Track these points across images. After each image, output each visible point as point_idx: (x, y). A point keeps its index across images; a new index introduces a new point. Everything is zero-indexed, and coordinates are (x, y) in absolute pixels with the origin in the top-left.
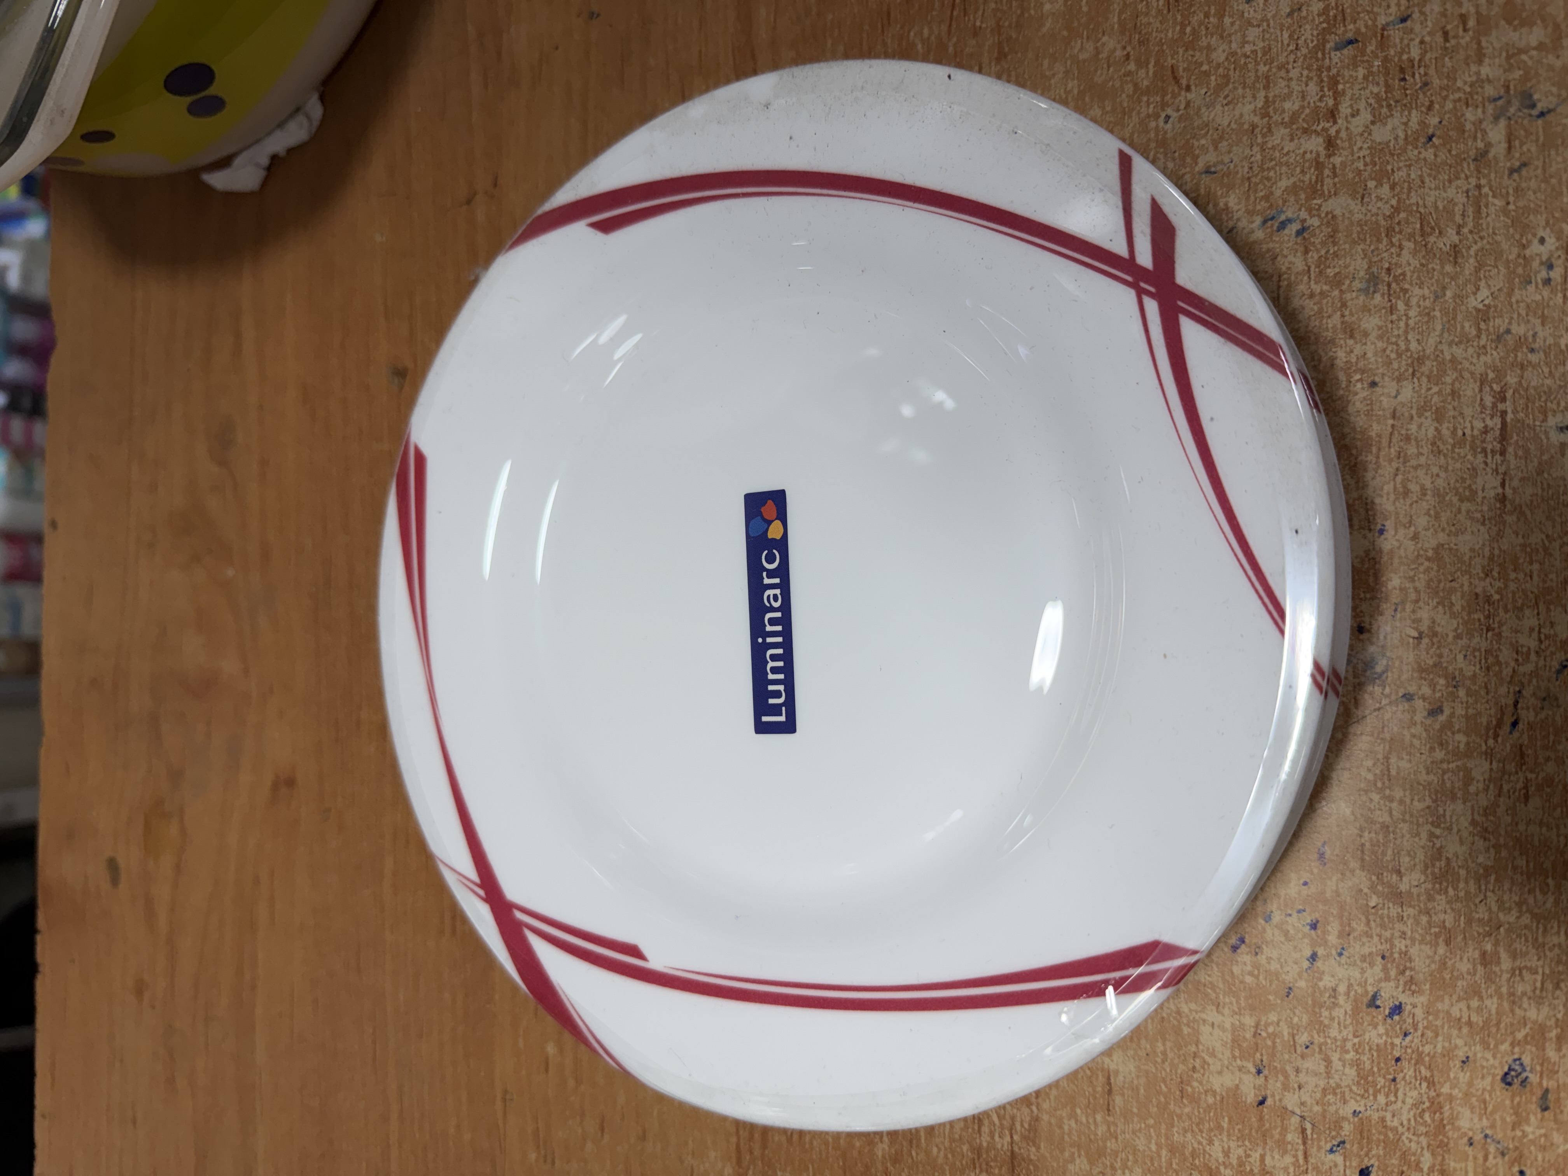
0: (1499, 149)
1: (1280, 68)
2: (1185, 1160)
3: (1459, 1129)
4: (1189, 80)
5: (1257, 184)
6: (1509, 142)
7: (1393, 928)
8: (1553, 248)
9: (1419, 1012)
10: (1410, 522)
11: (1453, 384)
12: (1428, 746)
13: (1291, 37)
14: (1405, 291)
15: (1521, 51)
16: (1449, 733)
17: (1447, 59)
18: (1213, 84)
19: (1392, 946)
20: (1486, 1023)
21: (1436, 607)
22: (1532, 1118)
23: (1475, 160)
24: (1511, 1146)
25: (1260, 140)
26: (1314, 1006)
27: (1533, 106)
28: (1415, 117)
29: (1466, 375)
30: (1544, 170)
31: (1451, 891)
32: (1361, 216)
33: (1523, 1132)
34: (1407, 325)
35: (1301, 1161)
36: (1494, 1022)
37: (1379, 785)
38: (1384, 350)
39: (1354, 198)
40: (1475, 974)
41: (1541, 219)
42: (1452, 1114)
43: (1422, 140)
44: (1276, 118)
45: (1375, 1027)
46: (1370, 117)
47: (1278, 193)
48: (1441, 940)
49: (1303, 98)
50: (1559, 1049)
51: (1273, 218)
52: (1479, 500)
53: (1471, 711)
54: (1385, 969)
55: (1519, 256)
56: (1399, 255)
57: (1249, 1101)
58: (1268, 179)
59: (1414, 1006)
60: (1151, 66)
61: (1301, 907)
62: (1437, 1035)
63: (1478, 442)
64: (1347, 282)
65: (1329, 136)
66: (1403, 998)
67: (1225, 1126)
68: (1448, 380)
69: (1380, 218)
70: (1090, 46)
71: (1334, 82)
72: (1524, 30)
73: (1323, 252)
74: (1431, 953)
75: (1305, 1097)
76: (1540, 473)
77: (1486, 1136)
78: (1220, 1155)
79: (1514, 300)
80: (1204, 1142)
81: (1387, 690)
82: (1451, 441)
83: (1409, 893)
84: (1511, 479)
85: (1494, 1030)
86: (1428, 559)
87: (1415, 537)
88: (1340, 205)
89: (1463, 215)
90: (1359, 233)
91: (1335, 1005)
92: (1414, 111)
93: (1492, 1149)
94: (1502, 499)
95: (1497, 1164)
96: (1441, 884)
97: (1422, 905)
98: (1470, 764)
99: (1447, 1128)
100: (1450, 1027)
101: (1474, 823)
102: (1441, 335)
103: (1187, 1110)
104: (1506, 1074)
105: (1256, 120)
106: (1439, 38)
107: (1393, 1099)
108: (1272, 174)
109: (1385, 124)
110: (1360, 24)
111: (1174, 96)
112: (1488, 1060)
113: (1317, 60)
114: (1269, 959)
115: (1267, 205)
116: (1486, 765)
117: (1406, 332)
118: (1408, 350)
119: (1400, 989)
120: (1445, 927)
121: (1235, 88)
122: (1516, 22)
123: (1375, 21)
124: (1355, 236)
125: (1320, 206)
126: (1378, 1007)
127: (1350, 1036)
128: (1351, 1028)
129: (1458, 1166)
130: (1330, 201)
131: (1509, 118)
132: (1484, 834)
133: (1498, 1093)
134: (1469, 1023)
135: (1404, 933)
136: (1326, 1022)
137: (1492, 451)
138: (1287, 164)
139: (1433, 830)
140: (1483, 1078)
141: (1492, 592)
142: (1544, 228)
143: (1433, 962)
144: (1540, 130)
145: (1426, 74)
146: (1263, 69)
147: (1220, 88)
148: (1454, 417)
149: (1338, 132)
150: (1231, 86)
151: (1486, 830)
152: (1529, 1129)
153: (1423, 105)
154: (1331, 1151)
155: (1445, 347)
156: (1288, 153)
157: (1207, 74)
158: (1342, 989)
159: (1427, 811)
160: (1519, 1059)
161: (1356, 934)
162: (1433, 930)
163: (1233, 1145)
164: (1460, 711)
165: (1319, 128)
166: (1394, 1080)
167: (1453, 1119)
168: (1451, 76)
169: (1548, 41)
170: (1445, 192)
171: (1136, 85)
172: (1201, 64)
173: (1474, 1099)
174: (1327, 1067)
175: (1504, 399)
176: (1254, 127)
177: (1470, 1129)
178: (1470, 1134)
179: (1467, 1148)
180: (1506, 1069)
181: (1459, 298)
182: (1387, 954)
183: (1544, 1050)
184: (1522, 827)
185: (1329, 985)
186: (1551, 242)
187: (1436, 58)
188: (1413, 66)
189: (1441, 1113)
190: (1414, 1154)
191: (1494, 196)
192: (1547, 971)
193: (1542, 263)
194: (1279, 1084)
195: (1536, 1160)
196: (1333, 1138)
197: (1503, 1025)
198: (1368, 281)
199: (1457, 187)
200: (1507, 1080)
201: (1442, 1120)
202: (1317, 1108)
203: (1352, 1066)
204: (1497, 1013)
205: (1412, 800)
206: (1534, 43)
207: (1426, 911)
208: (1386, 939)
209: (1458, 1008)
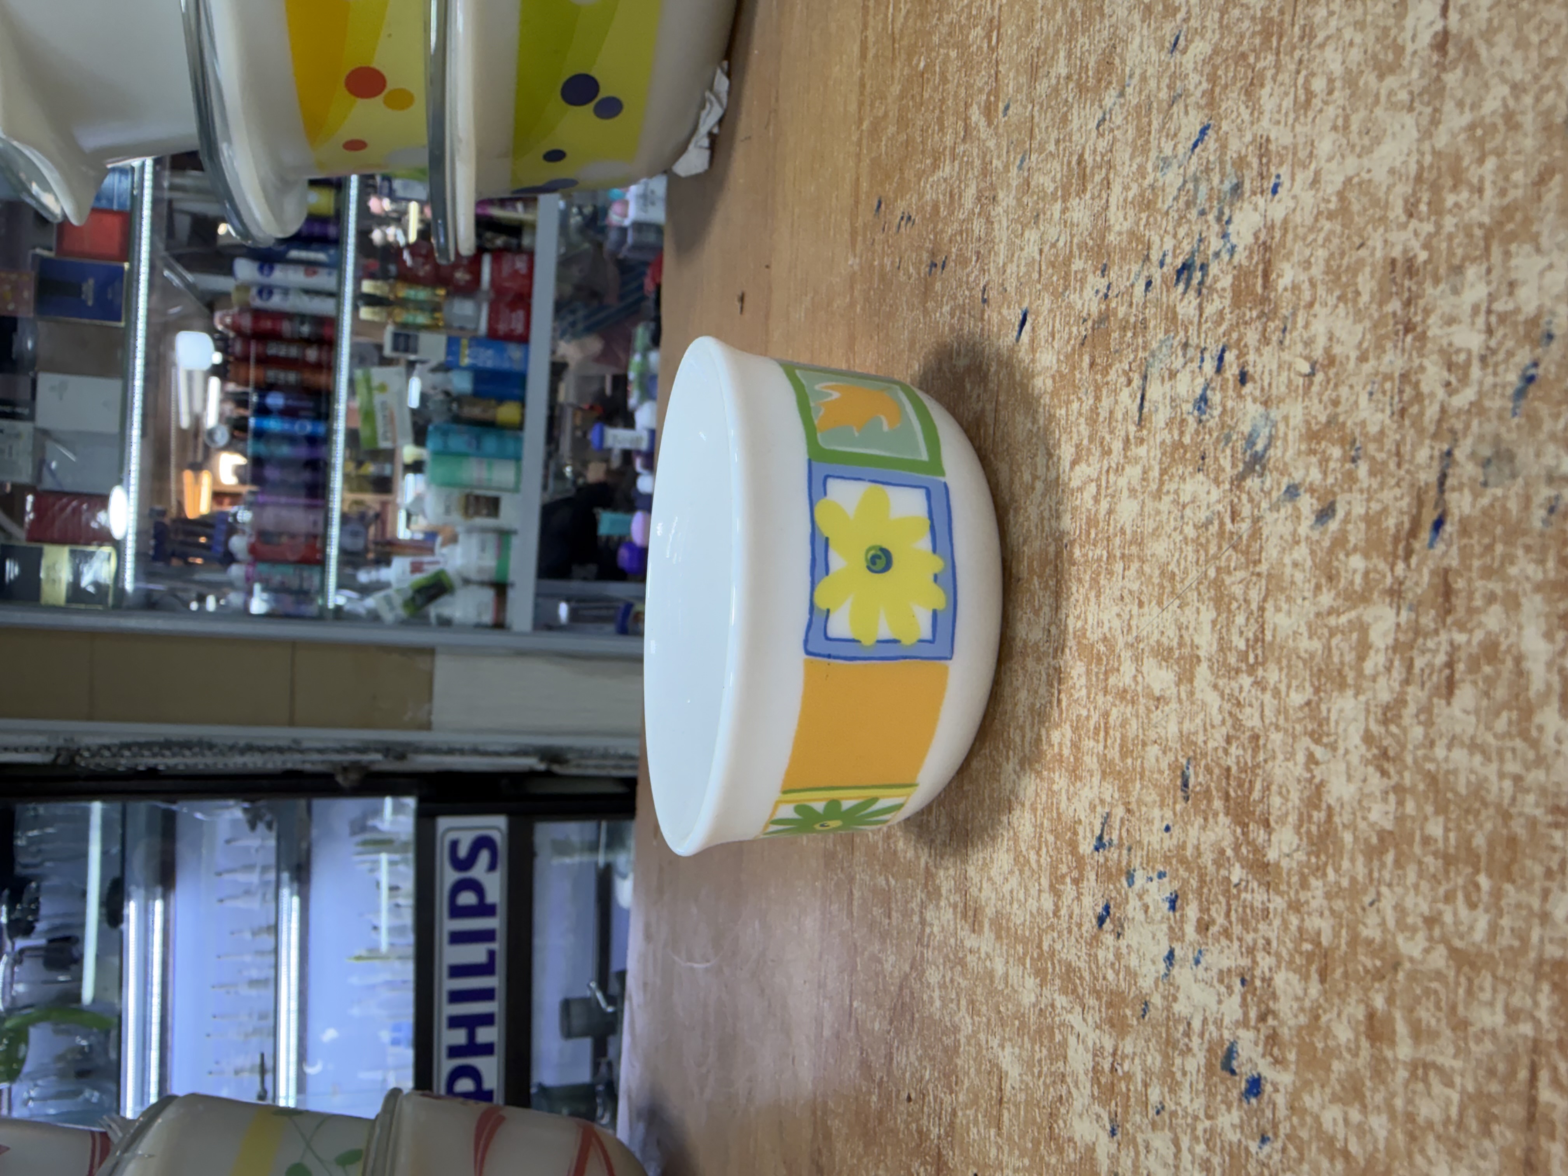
7: (1256, 930)
9: (1281, 1100)
10: (1311, 155)
12: (1313, 581)
16: (1342, 556)
19: (1255, 963)
20: (1371, 1160)
21: (1336, 306)
26: (1167, 1043)
31: (1331, 873)
40: (1356, 1053)
45: (1229, 1108)
48: (1313, 970)
52: (1407, 62)
53: (1374, 507)
59: (1276, 1088)
61: (1162, 868)
62: (1302, 1159)
66: (1264, 1068)
74: (1300, 993)
81: (1266, 482)
86: (1331, 216)
87: (1315, 182)
91: (1189, 1050)
94: (1442, 41)
97: (1292, 893)
98: (1368, 616)
101: (1367, 737)
114: (1130, 948)
116: (1391, 617)
119: (1260, 1049)
120: (1319, 943)
126: (1233, 1072)
127: (1202, 1114)
128: (1203, 1099)
132: (1382, 761)
135: (1268, 942)
136: (1179, 1076)
139: (1313, 747)
141: (1417, 246)
143: (1303, 1009)
158: (1197, 1024)
159: (1306, 709)
161: (1215, 930)
162: (1305, 946)
164: (1359, 510)
174: (1176, 1156)
182: (1248, 977)
184: (1441, 751)
185: (1184, 1012)
192: (1471, 1086)
194: (1130, 1162)
203: (1201, 1167)
205: (1289, 687)
207: (1296, 906)
208: (1248, 948)
209: (1332, 1116)
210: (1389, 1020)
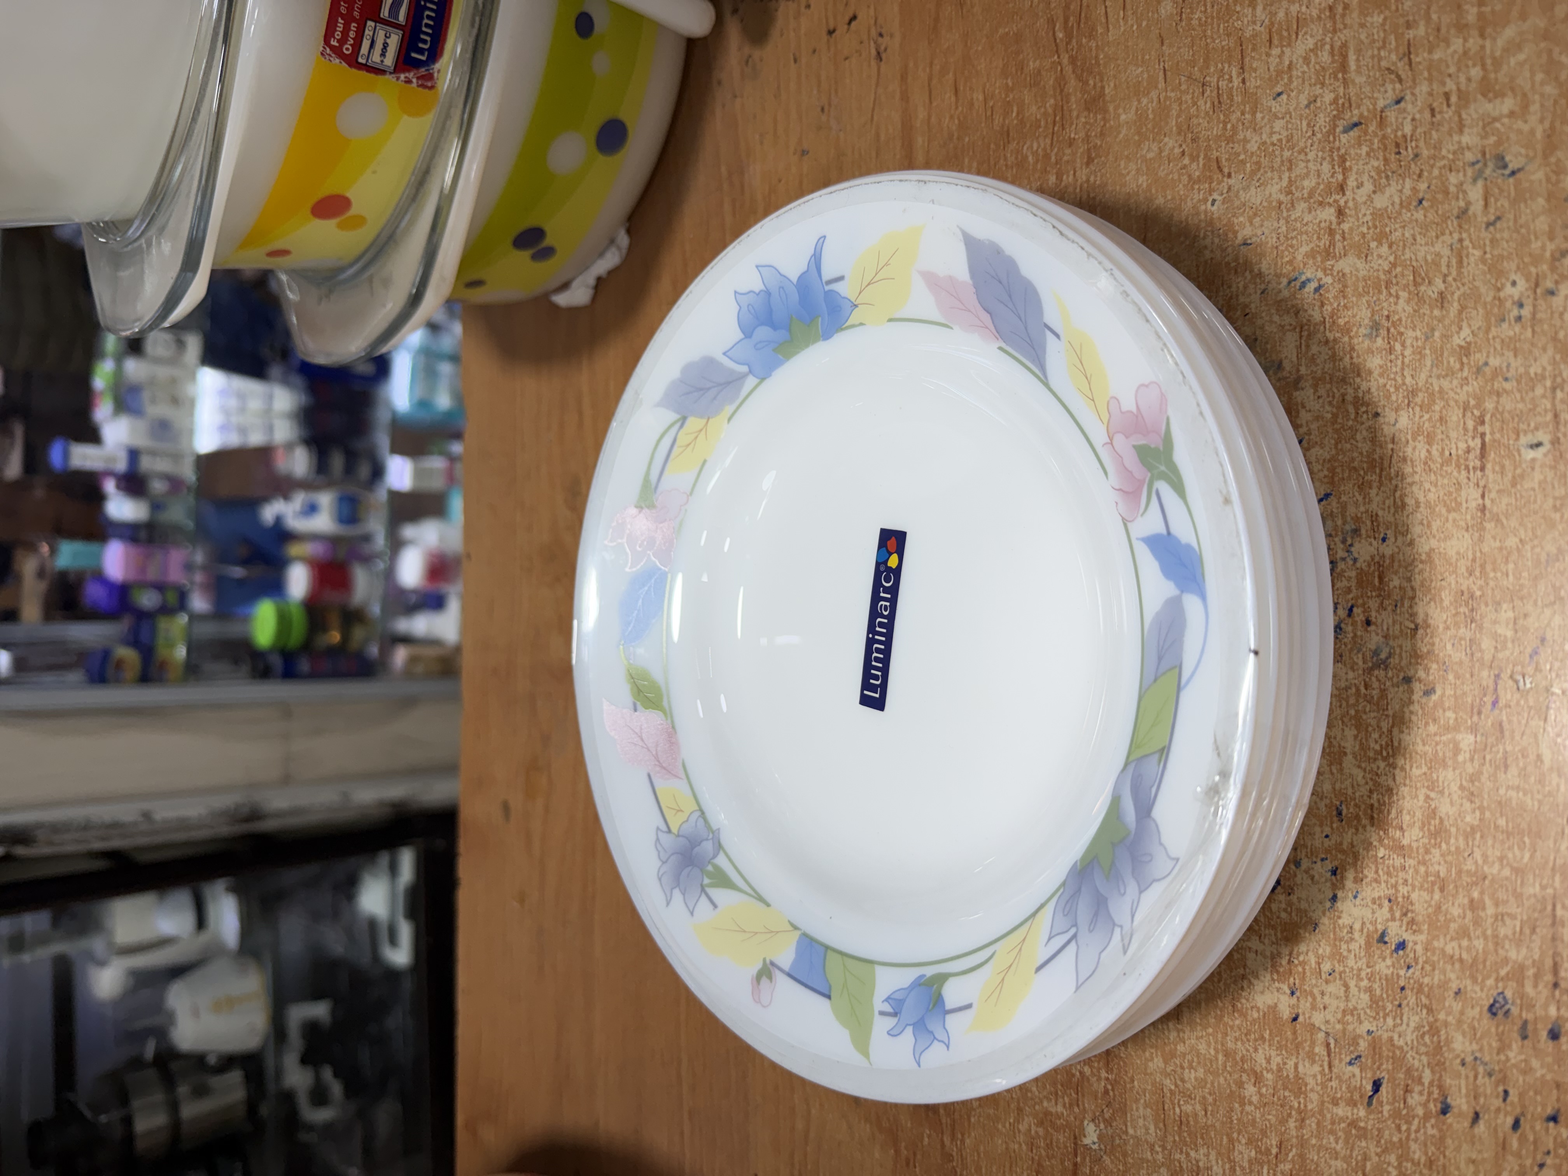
0: (1477, 207)
1: (1299, 153)
2: (1237, 1063)
3: (1454, 1050)
4: (1230, 167)
5: (1283, 251)
6: (1486, 200)
7: (1397, 876)
8: (1523, 289)
9: (1419, 948)
11: (1441, 412)
12: (1424, 721)
13: (1308, 125)
14: (1402, 334)
15: (1495, 120)
16: (1441, 711)
17: (1434, 133)
18: (1248, 169)
19: (1397, 890)
20: (1475, 960)
22: (1514, 1046)
23: (1458, 217)
24: (1497, 1068)
25: (1285, 214)
26: (1335, 939)
27: (1505, 166)
28: (1408, 183)
29: (1452, 403)
30: (1515, 221)
31: (1444, 846)
32: (1365, 273)
33: (1507, 1057)
34: (1403, 363)
35: (1327, 1071)
36: (1481, 960)
37: (1385, 754)
38: (1385, 385)
39: (1359, 258)
40: (1464, 918)
41: (1513, 266)
42: (1447, 1038)
43: (1414, 203)
44: (1298, 194)
45: (1384, 960)
46: (1372, 188)
47: (1299, 258)
48: (1436, 888)
49: (1319, 176)
50: (1535, 986)
51: (1295, 279)
52: (1463, 510)
53: (1459, 692)
54: (1391, 910)
55: (1495, 298)
56: (1396, 304)
57: (1285, 1017)
58: (1292, 246)
59: (1416, 943)
60: (1201, 159)
61: (1323, 856)
62: (1434, 970)
63: (1462, 461)
64: (1355, 329)
65: (1339, 206)
66: (1407, 936)
67: (1267, 1036)
68: (1437, 408)
69: (1381, 273)
70: (1155, 147)
71: (1343, 160)
72: (1498, 101)
73: (1335, 305)
74: (1428, 899)
75: (1329, 1017)
76: (1514, 484)
77: (1476, 1059)
78: (1264, 1061)
79: (1490, 336)
80: (1251, 1050)
81: (1390, 674)
82: (1439, 460)
83: (1410, 846)
84: (1490, 491)
85: (1481, 967)
86: (1422, 562)
88: (1347, 264)
89: (1448, 266)
90: (1363, 287)
91: (1352, 939)
92: (1407, 180)
93: (1481, 1069)
94: (1483, 509)
95: (1484, 1084)
96: (1436, 839)
97: (1420, 857)
98: (1459, 737)
99: (1444, 1049)
100: (1445, 963)
101: (1462, 787)
102: (1431, 371)
103: (1237, 1022)
104: (1492, 1006)
105: (1282, 197)
106: (1427, 115)
107: (1398, 1021)
108: (1294, 242)
109: (1383, 193)
110: (1364, 109)
111: (1219, 183)
112: (1476, 993)
113: (1329, 142)
114: (1299, 899)
115: (1291, 268)
116: (1471, 738)
117: (1403, 369)
118: (1404, 384)
119: (1404, 928)
120: (1439, 876)
121: (1266, 172)
122: (1491, 95)
123: (1375, 105)
124: (1360, 289)
125: (1333, 266)
126: (1386, 943)
127: (1364, 967)
128: (1364, 960)
129: (1453, 1083)
130: (1341, 262)
131: (1486, 179)
132: (1471, 796)
133: (1485, 1021)
134: (1461, 960)
135: (1406, 881)
136: (1345, 953)
137: (1474, 468)
138: (1306, 233)
139: (1428, 793)
140: (1472, 1007)
141: (1475, 588)
142: (1516, 272)
143: (1430, 906)
144: (1512, 188)
145: (1417, 146)
146: (1287, 154)
147: (1253, 173)
148: (1442, 440)
149: (1346, 202)
150: (1262, 171)
151: (1472, 794)
152: (1511, 1054)
153: (1414, 173)
154: (1350, 1063)
155: (1434, 381)
156: (1307, 224)
157: (1243, 162)
158: (1357, 926)
160: (1502, 993)
161: (1369, 879)
162: (1430, 879)
163: (1273, 1053)
164: (1449, 692)
165: (1331, 201)
166: (1400, 1006)
167: (1448, 1042)
168: (1437, 147)
169: (1517, 109)
170: (1433, 246)
171: (1190, 176)
172: (1238, 154)
173: (1465, 1026)
174: (1346, 992)
175: (1483, 423)
176: (1280, 203)
177: (1463, 1051)
178: (1463, 1055)
179: (1460, 1067)
180: (1491, 1001)
181: (1446, 337)
182: (1393, 898)
183: (1523, 986)
184: (1502, 791)
185: (1346, 922)
186: (1522, 284)
187: (1425, 133)
188: (1406, 141)
189: (1439, 1036)
190: (1417, 1070)
191: (1474, 248)
192: (1525, 918)
193: (1514, 303)
194: (1308, 1004)
195: (1517, 1080)
196: (1352, 1052)
197: (1488, 963)
198: (1372, 328)
199: (1443, 242)
200: (1492, 1010)
201: (1439, 1042)
202: (1339, 1027)
203: (1365, 991)
204: (1484, 951)
205: (1411, 767)
206: (1505, 111)
207: (1424, 863)
208: (1392, 886)
209: (1451, 948)
210: (1482, 901)
